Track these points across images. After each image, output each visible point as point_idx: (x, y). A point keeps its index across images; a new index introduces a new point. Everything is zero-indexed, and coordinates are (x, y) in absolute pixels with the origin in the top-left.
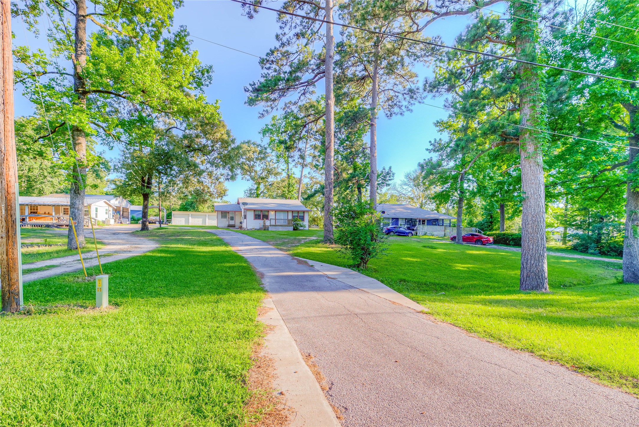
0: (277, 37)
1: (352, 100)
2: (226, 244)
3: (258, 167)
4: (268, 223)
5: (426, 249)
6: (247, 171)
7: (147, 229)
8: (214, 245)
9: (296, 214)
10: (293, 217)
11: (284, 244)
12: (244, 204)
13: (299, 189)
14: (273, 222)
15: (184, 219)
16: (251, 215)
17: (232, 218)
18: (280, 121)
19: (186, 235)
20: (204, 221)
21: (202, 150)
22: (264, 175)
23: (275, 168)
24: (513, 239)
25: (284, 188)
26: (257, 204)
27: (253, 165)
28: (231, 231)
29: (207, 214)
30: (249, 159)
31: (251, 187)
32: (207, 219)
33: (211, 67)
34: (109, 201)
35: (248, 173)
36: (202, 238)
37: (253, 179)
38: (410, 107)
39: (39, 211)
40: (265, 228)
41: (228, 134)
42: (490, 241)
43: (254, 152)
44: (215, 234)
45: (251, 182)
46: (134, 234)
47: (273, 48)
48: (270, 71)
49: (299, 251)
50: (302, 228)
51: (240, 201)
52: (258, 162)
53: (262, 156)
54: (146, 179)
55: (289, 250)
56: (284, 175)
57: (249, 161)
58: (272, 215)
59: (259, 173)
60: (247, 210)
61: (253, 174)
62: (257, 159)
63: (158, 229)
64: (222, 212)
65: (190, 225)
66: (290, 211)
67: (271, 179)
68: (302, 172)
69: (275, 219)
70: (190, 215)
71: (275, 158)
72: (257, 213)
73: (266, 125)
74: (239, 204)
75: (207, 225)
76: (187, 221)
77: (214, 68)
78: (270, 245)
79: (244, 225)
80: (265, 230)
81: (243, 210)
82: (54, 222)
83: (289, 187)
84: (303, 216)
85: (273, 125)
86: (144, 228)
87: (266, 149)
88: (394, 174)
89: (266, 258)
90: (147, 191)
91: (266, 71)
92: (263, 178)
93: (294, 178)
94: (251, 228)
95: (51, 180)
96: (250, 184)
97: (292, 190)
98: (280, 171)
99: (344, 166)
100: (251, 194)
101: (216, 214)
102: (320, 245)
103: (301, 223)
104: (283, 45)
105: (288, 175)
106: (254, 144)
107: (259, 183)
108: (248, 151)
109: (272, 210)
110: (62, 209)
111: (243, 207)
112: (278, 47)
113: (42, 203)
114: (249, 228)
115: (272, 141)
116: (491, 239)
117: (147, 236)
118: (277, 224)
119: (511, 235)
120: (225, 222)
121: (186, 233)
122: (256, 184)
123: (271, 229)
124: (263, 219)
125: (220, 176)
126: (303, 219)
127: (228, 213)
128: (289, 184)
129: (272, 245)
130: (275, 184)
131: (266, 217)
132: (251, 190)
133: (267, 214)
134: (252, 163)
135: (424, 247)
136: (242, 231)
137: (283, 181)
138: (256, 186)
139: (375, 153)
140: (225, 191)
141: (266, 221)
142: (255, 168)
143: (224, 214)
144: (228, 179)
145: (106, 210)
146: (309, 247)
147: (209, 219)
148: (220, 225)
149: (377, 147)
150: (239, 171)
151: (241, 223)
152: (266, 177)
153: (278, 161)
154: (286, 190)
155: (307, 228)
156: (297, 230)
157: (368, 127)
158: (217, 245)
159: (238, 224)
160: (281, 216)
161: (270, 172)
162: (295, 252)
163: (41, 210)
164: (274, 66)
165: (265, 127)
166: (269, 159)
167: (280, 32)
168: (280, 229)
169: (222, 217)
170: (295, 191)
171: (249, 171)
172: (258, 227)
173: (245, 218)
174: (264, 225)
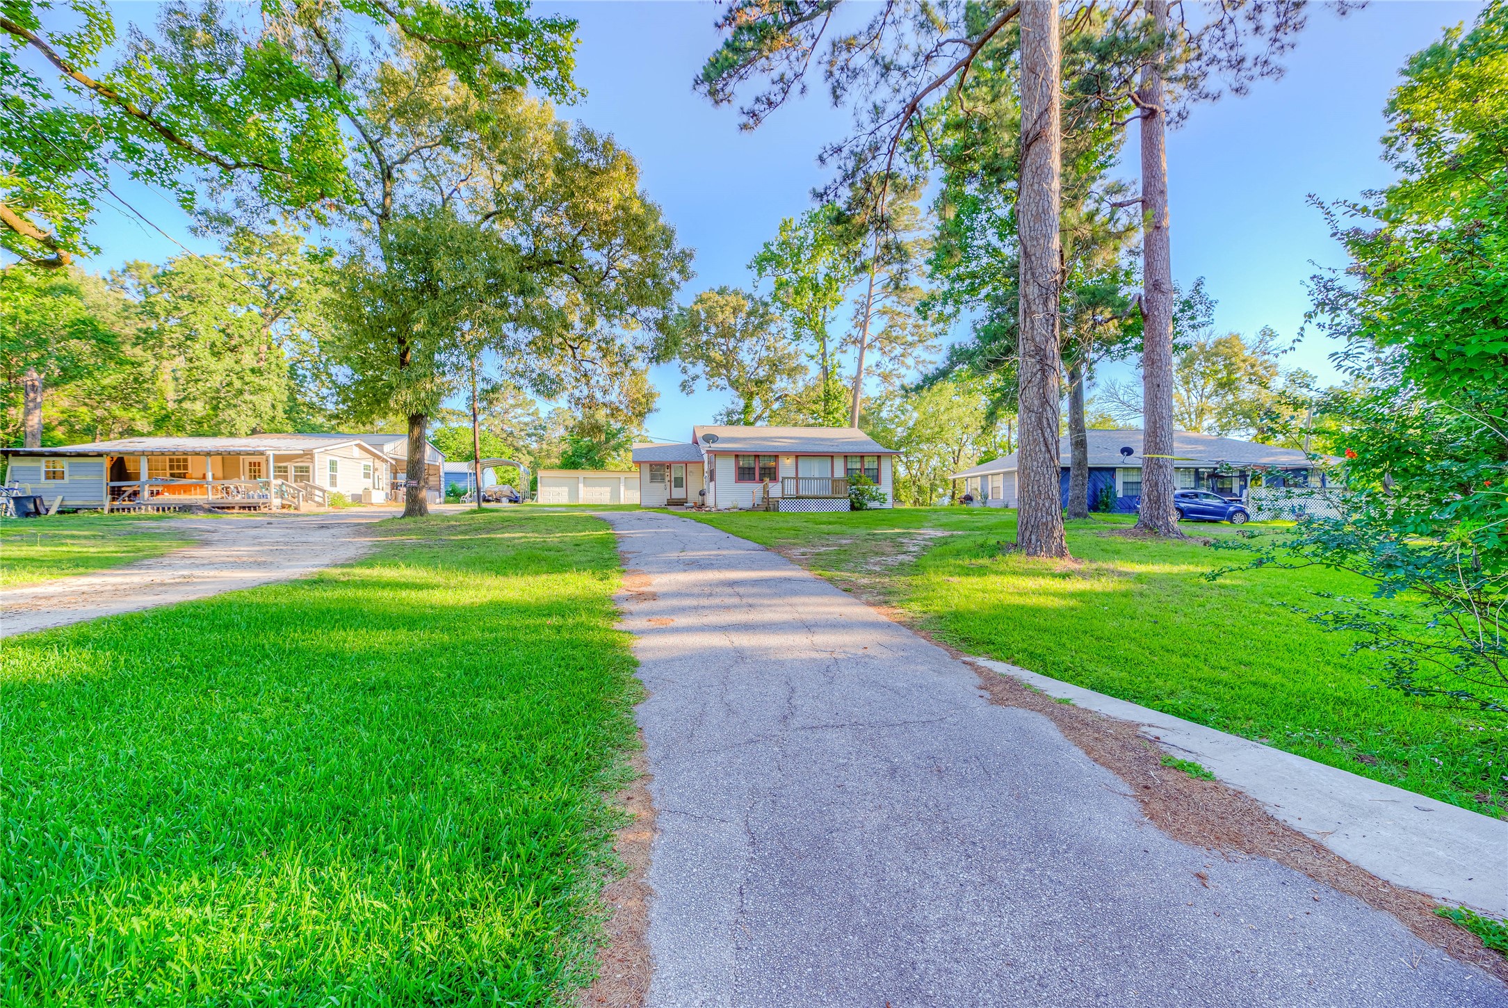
3: (749, 354)
4: (775, 490)
6: (719, 365)
7: (422, 511)
9: (855, 464)
10: (849, 471)
12: (709, 438)
13: (854, 407)
14: (790, 488)
15: (566, 489)
16: (726, 469)
17: (679, 483)
18: (801, 233)
20: (615, 492)
22: (762, 373)
23: (789, 355)
25: (815, 403)
26: (745, 439)
27: (735, 348)
28: (674, 516)
29: (622, 476)
30: (727, 332)
31: (731, 407)
32: (622, 489)
34: (380, 446)
35: (723, 371)
37: (734, 384)
38: (1275, 60)
39: (190, 471)
40: (769, 506)
45: (731, 393)
50: (875, 504)
51: (699, 435)
52: (747, 339)
53: (758, 321)
56: (814, 371)
57: (725, 339)
58: (786, 466)
59: (750, 369)
60: (716, 454)
61: (734, 373)
62: (744, 331)
63: (474, 512)
64: (652, 466)
65: (581, 502)
66: (839, 454)
67: (781, 383)
68: (860, 360)
69: (797, 478)
70: (581, 479)
71: (789, 328)
72: (745, 463)
73: (766, 245)
74: (695, 440)
75: (623, 502)
76: (574, 493)
79: (709, 500)
80: (767, 510)
81: (706, 457)
82: (212, 497)
83: (827, 402)
84: (878, 470)
85: (784, 244)
86: (414, 507)
87: (766, 305)
88: (1210, 306)
92: (759, 383)
93: (840, 376)
94: (728, 504)
96: (729, 399)
97: (837, 409)
98: (803, 361)
100: (730, 420)
101: (638, 473)
103: (873, 488)
105: (825, 369)
106: (736, 293)
107: (751, 396)
109: (787, 454)
110: (244, 465)
111: (705, 449)
114: (721, 505)
115: (781, 285)
118: (802, 492)
120: (660, 493)
122: (742, 397)
123: (784, 507)
124: (761, 480)
126: (876, 478)
127: (669, 467)
128: (827, 393)
130: (792, 395)
131: (770, 473)
132: (729, 414)
133: (773, 464)
134: (732, 343)
136: (701, 515)
137: (812, 387)
138: (742, 403)
141: (771, 485)
142: (740, 357)
143: (656, 470)
145: (366, 467)
147: (627, 488)
148: (645, 503)
150: (699, 369)
151: (702, 494)
152: (769, 380)
153: (797, 337)
154: (819, 407)
155: (889, 504)
156: (858, 509)
159: (693, 497)
160: (814, 469)
161: (776, 366)
163: (195, 470)
165: (762, 250)
166: (773, 329)
168: (813, 508)
169: (653, 480)
170: (843, 410)
171: (725, 367)
172: (748, 505)
173: (712, 478)
174: (766, 498)
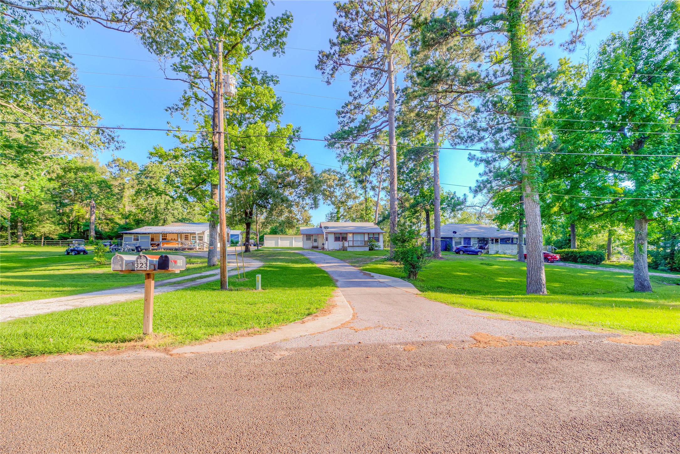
0: (350, 94)
1: (419, 133)
2: (312, 262)
3: (338, 193)
4: (346, 244)
5: (482, 265)
6: (328, 196)
7: (249, 251)
8: (303, 263)
9: (371, 236)
10: (369, 238)
11: (358, 262)
12: (326, 228)
13: (376, 211)
14: (351, 244)
15: (274, 241)
16: (331, 238)
17: (315, 241)
19: (280, 256)
20: (291, 243)
21: (291, 185)
22: (343, 199)
23: (353, 192)
24: (580, 257)
25: (362, 211)
26: (337, 227)
27: (333, 191)
28: (315, 251)
29: (294, 237)
30: (330, 187)
31: (332, 211)
33: (299, 128)
35: (329, 198)
36: (293, 258)
37: (333, 203)
40: (344, 249)
41: (312, 171)
42: (556, 258)
43: (334, 180)
44: (302, 255)
45: (332, 206)
46: (240, 254)
47: (347, 102)
48: (345, 119)
49: (368, 267)
50: (377, 248)
51: (322, 226)
52: (338, 188)
53: (342, 182)
54: (248, 211)
55: (360, 267)
56: (362, 198)
57: (330, 188)
58: (350, 237)
59: (339, 198)
60: (328, 233)
61: (333, 199)
62: (337, 185)
63: (256, 251)
64: (307, 235)
65: (279, 246)
66: (366, 233)
67: (350, 203)
68: (379, 195)
69: (353, 241)
70: (279, 238)
71: (353, 184)
72: (337, 236)
74: (321, 227)
75: (294, 246)
76: (277, 243)
77: (302, 129)
78: (346, 262)
79: (326, 247)
81: (325, 233)
82: (180, 246)
83: (366, 210)
84: (378, 238)
86: (247, 250)
87: (345, 176)
89: (341, 272)
90: (250, 220)
91: (342, 119)
92: (342, 203)
93: (371, 201)
94: (332, 248)
95: (172, 212)
96: (331, 209)
97: (370, 213)
98: (358, 195)
99: (406, 196)
100: (332, 217)
101: (301, 236)
102: (386, 262)
103: (376, 243)
104: (355, 98)
105: (366, 199)
106: (334, 172)
107: (339, 208)
108: (329, 179)
109: (350, 233)
110: (183, 235)
111: (325, 231)
112: (351, 101)
113: (170, 232)
114: (330, 249)
115: (350, 168)
116: (558, 257)
117: (250, 257)
118: (355, 245)
119: (579, 253)
120: (310, 244)
121: (279, 254)
122: (335, 208)
123: (349, 249)
124: (342, 241)
125: (305, 205)
126: (378, 240)
127: (312, 236)
128: (367, 207)
129: (347, 263)
130: (354, 207)
131: (345, 239)
132: (331, 214)
133: (345, 236)
134: (332, 189)
135: (482, 264)
136: (324, 251)
137: (361, 204)
138: (336, 210)
139: (438, 181)
140: (309, 217)
141: (345, 242)
142: (335, 194)
143: (308, 236)
144: (312, 208)
146: (377, 264)
147: (295, 241)
148: (305, 247)
149: (439, 176)
150: (320, 197)
151: (323, 244)
152: (346, 201)
153: (356, 187)
154: (364, 212)
155: (382, 248)
156: (372, 250)
157: (432, 159)
158: (305, 263)
159: (320, 245)
160: (359, 238)
161: (349, 196)
162: (364, 268)
163: (169, 237)
164: (348, 115)
166: (347, 185)
167: (352, 90)
168: (358, 249)
169: (307, 239)
170: (373, 213)
171: (330, 197)
172: (338, 248)
173: (327, 240)
174: (343, 247)
